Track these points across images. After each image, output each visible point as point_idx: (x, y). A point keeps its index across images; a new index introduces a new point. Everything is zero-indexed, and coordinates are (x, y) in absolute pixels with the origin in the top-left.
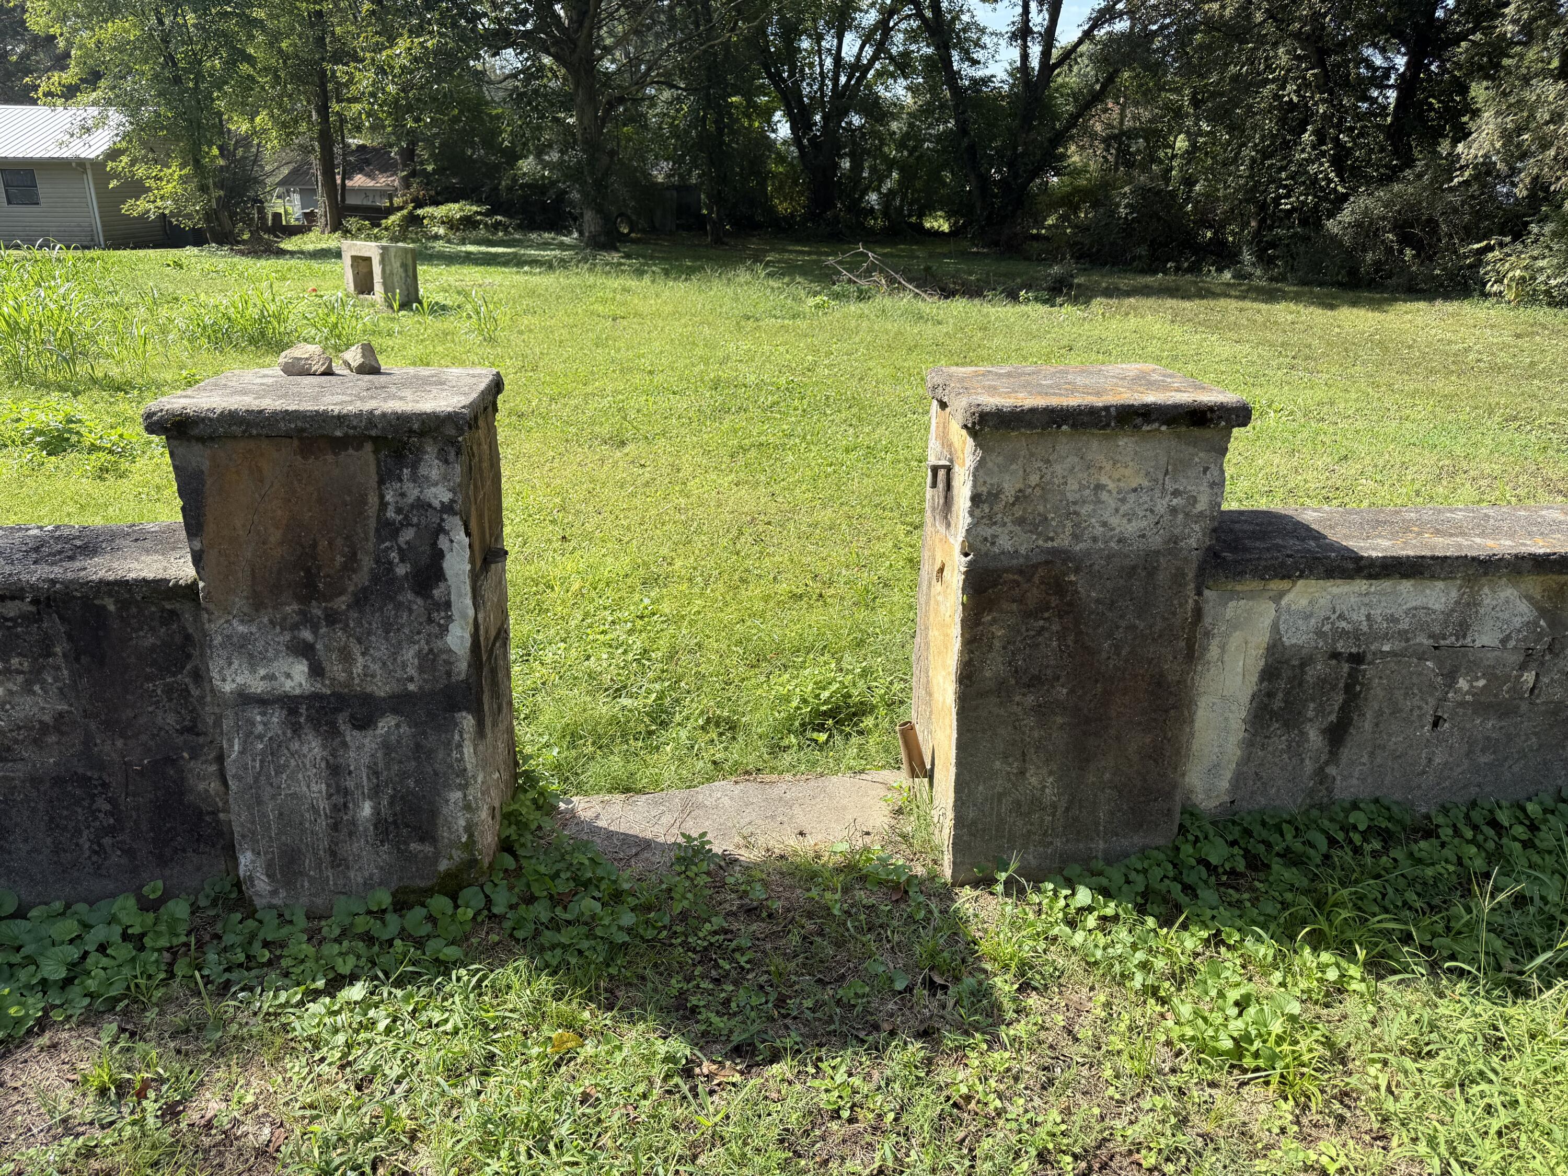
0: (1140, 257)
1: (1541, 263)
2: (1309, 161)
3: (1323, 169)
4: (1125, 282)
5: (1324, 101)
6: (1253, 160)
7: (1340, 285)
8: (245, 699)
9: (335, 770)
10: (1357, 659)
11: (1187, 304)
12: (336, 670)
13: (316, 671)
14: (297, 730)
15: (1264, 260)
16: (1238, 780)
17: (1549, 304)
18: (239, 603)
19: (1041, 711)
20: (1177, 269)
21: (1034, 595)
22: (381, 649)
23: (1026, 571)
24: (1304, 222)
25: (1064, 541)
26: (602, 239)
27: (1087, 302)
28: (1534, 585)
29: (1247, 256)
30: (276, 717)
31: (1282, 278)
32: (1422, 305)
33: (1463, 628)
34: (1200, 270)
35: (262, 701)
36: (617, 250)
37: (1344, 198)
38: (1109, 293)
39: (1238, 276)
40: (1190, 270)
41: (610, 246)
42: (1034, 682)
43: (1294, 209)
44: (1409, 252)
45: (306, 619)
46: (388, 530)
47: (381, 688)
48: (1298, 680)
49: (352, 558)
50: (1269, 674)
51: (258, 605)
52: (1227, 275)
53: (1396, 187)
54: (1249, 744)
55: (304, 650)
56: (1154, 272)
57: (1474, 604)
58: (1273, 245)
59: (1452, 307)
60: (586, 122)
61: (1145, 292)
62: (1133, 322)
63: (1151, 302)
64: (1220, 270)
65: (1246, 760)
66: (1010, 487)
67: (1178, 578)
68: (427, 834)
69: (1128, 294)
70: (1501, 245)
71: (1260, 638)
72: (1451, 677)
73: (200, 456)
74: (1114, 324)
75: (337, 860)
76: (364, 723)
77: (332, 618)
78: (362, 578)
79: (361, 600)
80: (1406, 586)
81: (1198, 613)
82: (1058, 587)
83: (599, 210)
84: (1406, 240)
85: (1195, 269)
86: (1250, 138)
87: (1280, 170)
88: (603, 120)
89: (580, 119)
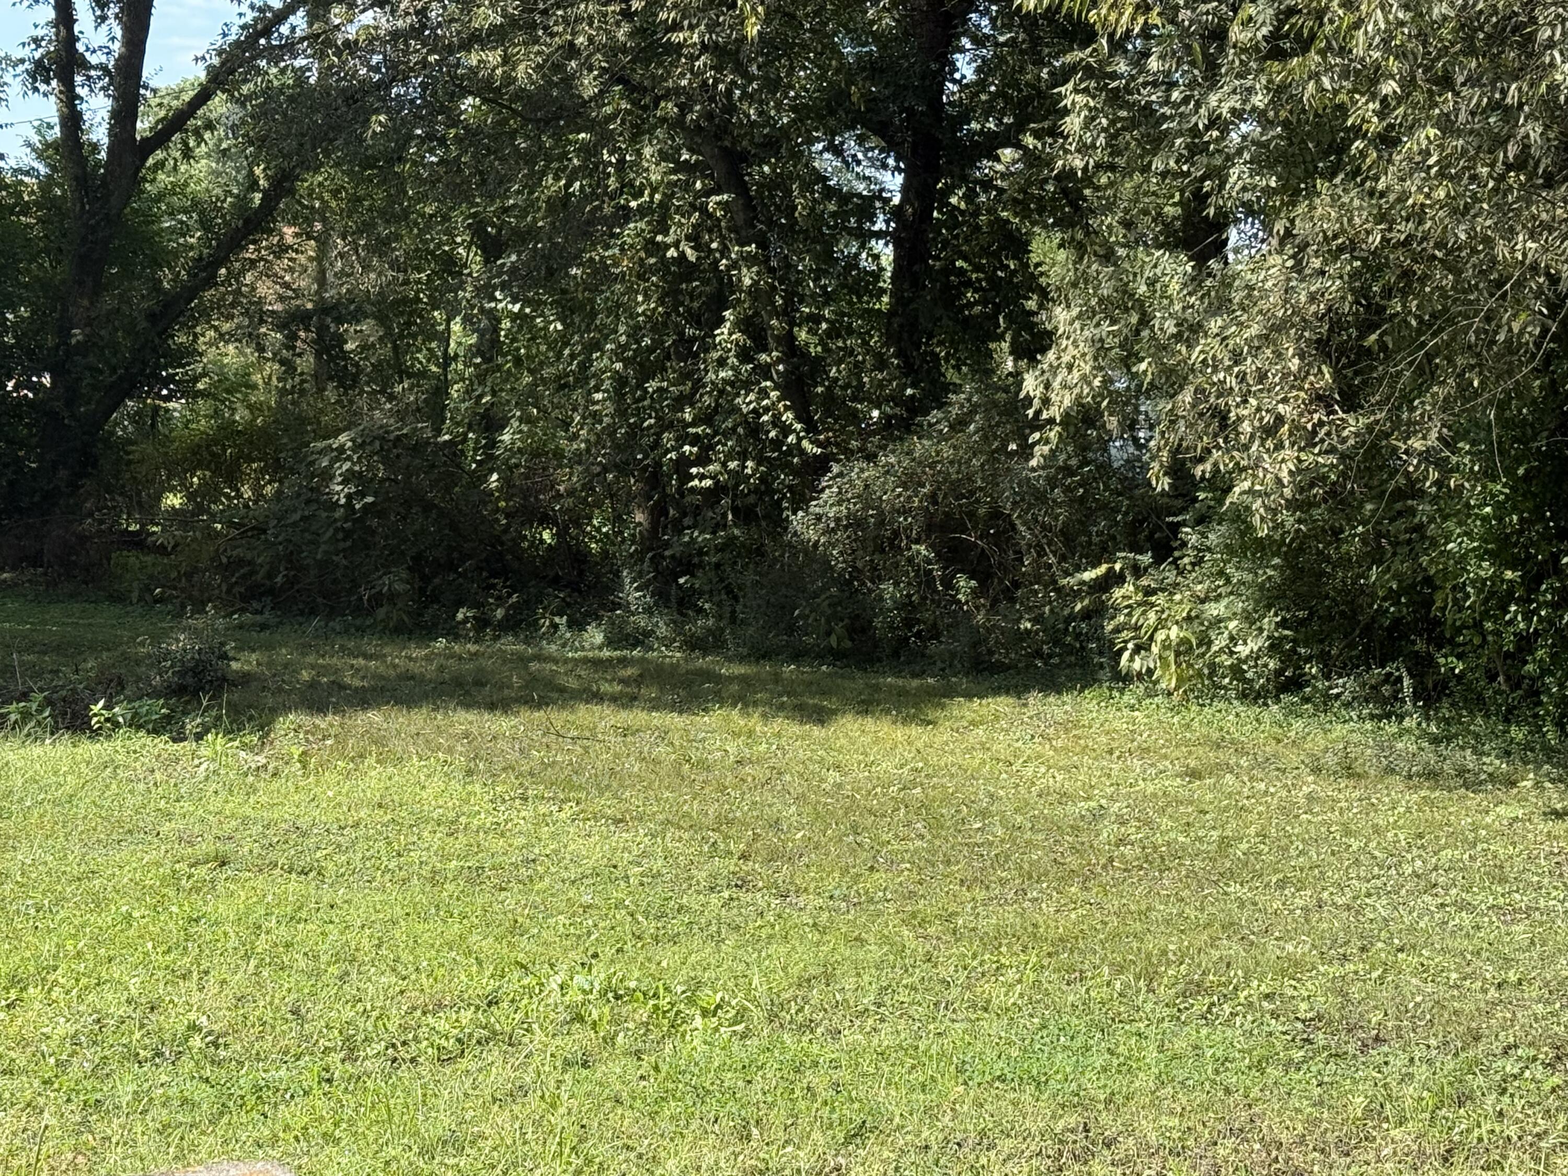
0: (392, 597)
2: (738, 386)
3: (763, 401)
4: (355, 666)
5: (750, 260)
7: (837, 656)
11: (503, 724)
15: (673, 599)
20: (482, 623)
24: (745, 515)
29: (634, 593)
31: (714, 644)
34: (535, 626)
37: (820, 465)
38: (315, 701)
39: (619, 638)
40: (511, 625)
43: (718, 490)
44: (964, 584)
52: (595, 635)
56: (429, 633)
58: (687, 565)
59: (1063, 707)
62: (375, 777)
63: (418, 718)
64: (577, 625)
69: (363, 701)
84: (954, 556)
85: (521, 622)
86: (607, 333)
87: (680, 402)
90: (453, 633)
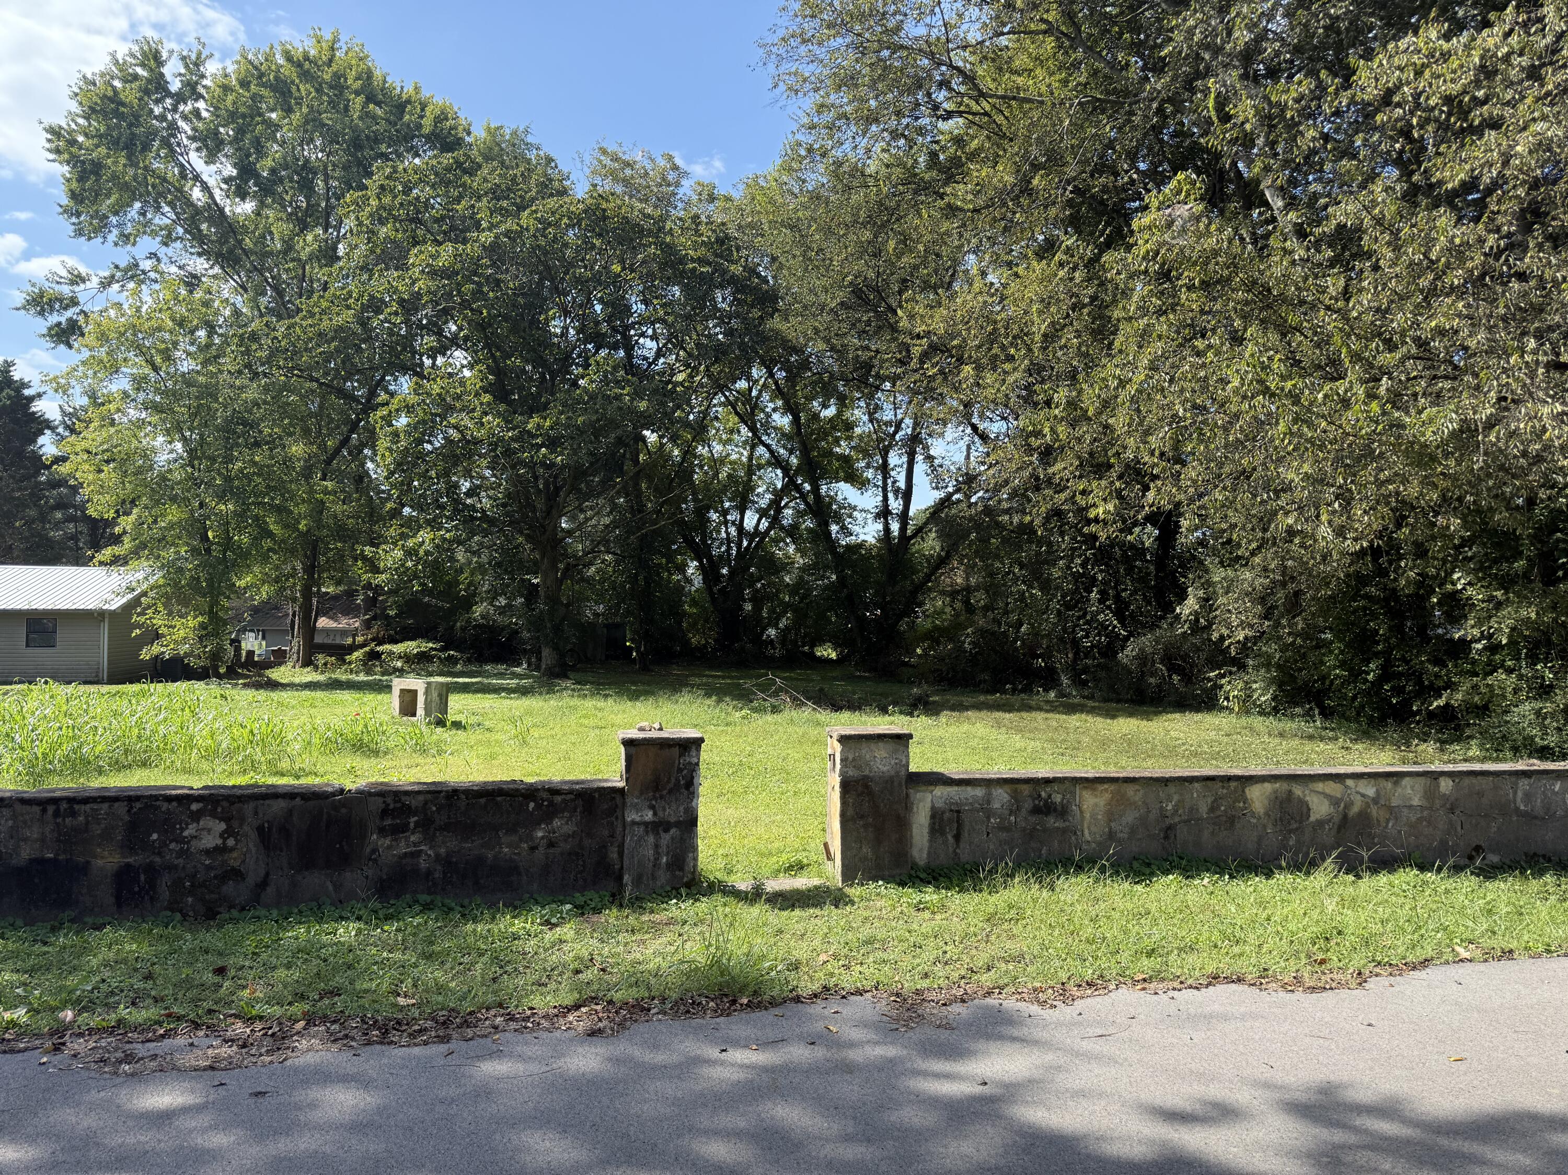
0: (986, 681)
1: (1254, 686)
2: (1098, 613)
3: (1106, 617)
4: (967, 700)
5: (1101, 571)
6: (1059, 611)
7: (1132, 701)
8: (634, 823)
9: (657, 846)
10: (958, 812)
11: (1007, 716)
12: (660, 814)
13: (655, 814)
14: (647, 833)
15: (1079, 683)
16: (929, 853)
17: (1261, 713)
18: (637, 793)
19: (865, 826)
20: (1014, 690)
21: (860, 789)
22: (674, 806)
23: (857, 781)
24: (1103, 654)
25: (867, 772)
26: (557, 670)
27: (937, 714)
28: (1007, 788)
29: (1065, 681)
30: (642, 828)
31: (1091, 697)
32: (1177, 716)
33: (989, 802)
34: (1031, 691)
35: (638, 824)
36: (570, 679)
37: (1127, 639)
38: (953, 708)
39: (1061, 695)
40: (1023, 691)
41: (564, 676)
42: (862, 817)
43: (1092, 646)
44: (1176, 678)
45: (655, 798)
46: (680, 770)
47: (673, 819)
48: (942, 819)
49: (669, 781)
50: (933, 817)
51: (641, 793)
52: (1052, 695)
53: (1158, 632)
54: (930, 841)
55: (652, 807)
56: (993, 692)
57: (990, 794)
58: (1085, 670)
59: (1198, 717)
60: (549, 582)
61: (978, 707)
62: (966, 727)
63: (984, 714)
64: (1046, 690)
65: (930, 847)
66: (851, 757)
67: (900, 784)
68: (681, 869)
69: (967, 709)
70: (1231, 673)
71: (928, 805)
72: (988, 818)
73: (633, 750)
74: (952, 729)
75: (654, 877)
76: (666, 831)
77: (662, 797)
78: (671, 785)
79: (670, 792)
80: (969, 789)
81: (907, 795)
82: (866, 786)
83: (556, 648)
84: (1172, 669)
85: (1027, 690)
86: (1055, 596)
87: (1079, 618)
88: (560, 582)
89: (544, 580)
90: (1004, 692)
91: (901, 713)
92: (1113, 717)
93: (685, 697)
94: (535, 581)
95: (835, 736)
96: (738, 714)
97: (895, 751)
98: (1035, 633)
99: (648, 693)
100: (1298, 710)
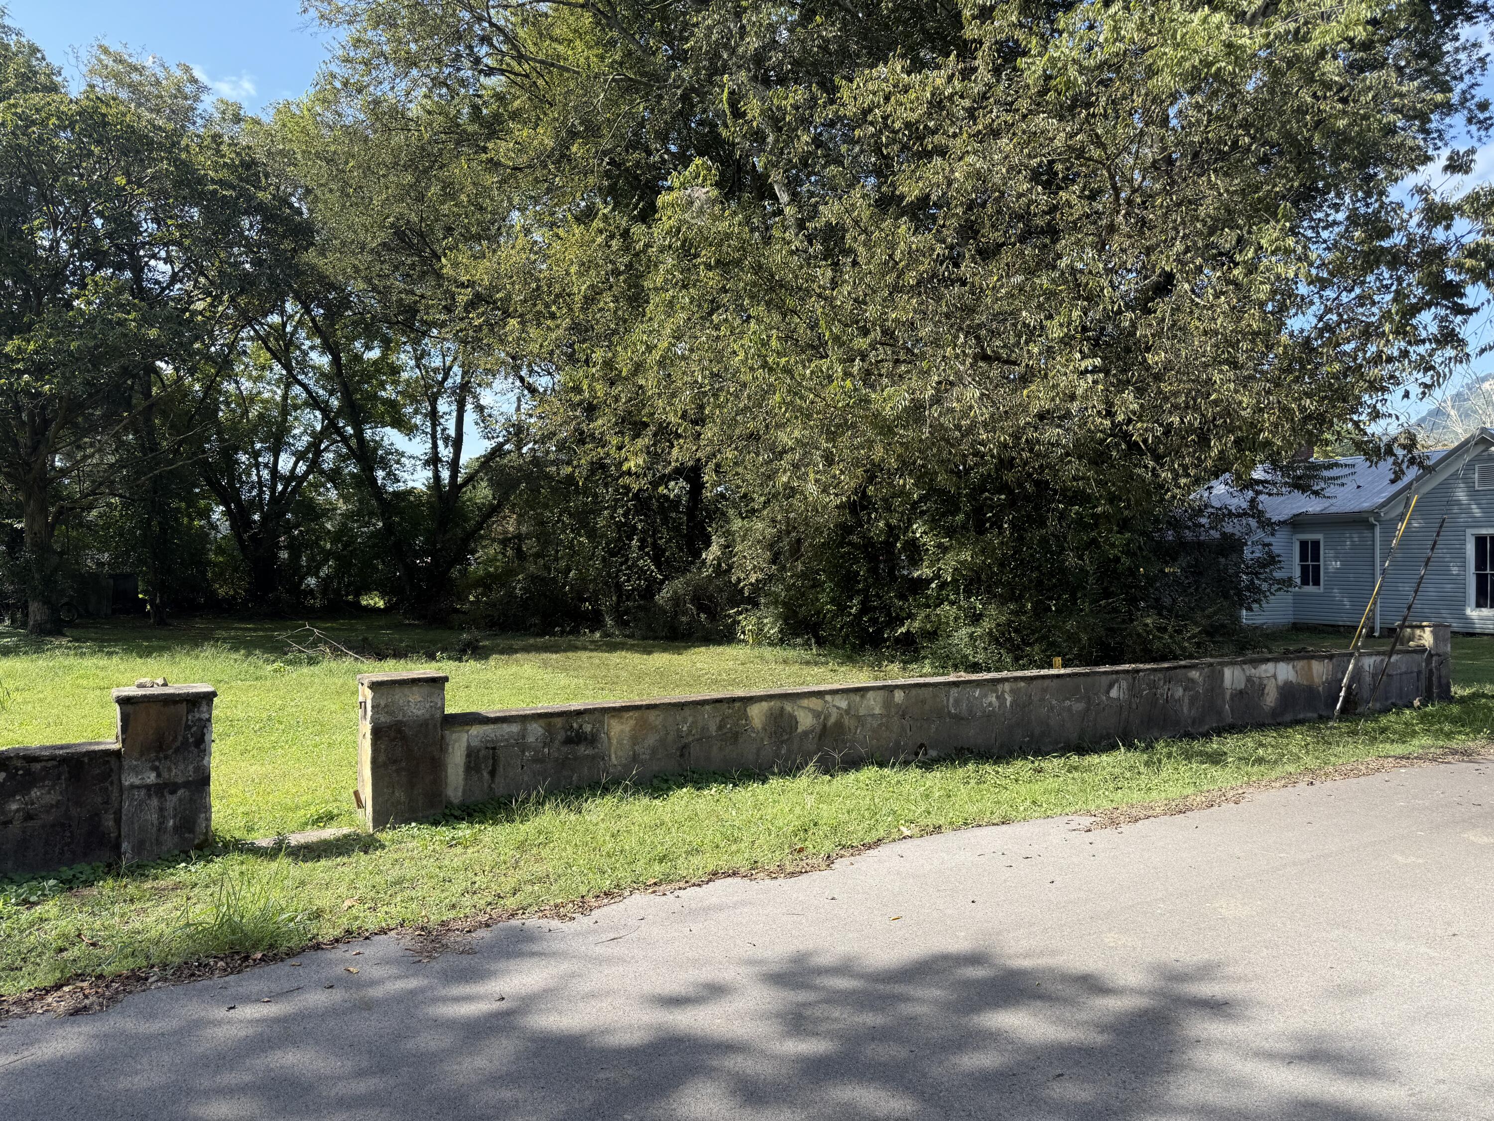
0: (535, 625)
1: (765, 621)
2: (639, 558)
3: (647, 563)
4: (518, 643)
5: (641, 521)
6: (603, 557)
7: (666, 638)
8: (133, 787)
9: (161, 809)
10: (494, 749)
11: (554, 656)
12: (165, 775)
13: (159, 775)
14: (150, 796)
15: (621, 623)
16: (464, 791)
17: (770, 644)
18: (136, 754)
19: (398, 771)
20: (562, 632)
21: (393, 734)
22: (182, 766)
23: (390, 727)
24: (642, 597)
25: (400, 718)
26: (49, 626)
27: (486, 658)
28: (542, 722)
29: (609, 622)
30: (143, 792)
31: (632, 636)
32: (703, 649)
33: (524, 737)
34: (579, 632)
35: (138, 787)
36: (64, 635)
37: (662, 582)
38: (502, 652)
39: (606, 635)
40: (571, 633)
41: (57, 632)
42: (395, 762)
43: (633, 590)
44: (703, 616)
45: (158, 759)
46: (187, 727)
47: (180, 780)
48: (477, 757)
49: (175, 738)
50: (468, 756)
51: (142, 754)
52: (597, 635)
53: (688, 575)
54: (466, 779)
55: (155, 769)
56: (542, 635)
57: (525, 729)
58: (626, 613)
59: (720, 649)
60: (36, 528)
61: (527, 649)
62: (514, 669)
63: (532, 656)
64: (592, 631)
65: (465, 785)
66: (383, 703)
67: (435, 726)
68: (192, 831)
69: (516, 651)
70: (747, 610)
71: (464, 744)
72: (523, 752)
73: (129, 708)
74: (499, 672)
75: (159, 843)
76: (173, 792)
77: (166, 757)
78: (178, 744)
79: (177, 751)
80: (505, 726)
81: (443, 737)
82: (399, 731)
83: (47, 602)
84: (701, 608)
85: (575, 631)
86: (600, 543)
87: (622, 564)
88: (53, 526)
89: (30, 526)
90: (554, 634)
91: (449, 658)
92: (649, 653)
93: (208, 651)
94: (19, 526)
95: (366, 682)
96: (270, 668)
97: (430, 695)
98: (582, 578)
99: (161, 649)
100: (799, 640)
